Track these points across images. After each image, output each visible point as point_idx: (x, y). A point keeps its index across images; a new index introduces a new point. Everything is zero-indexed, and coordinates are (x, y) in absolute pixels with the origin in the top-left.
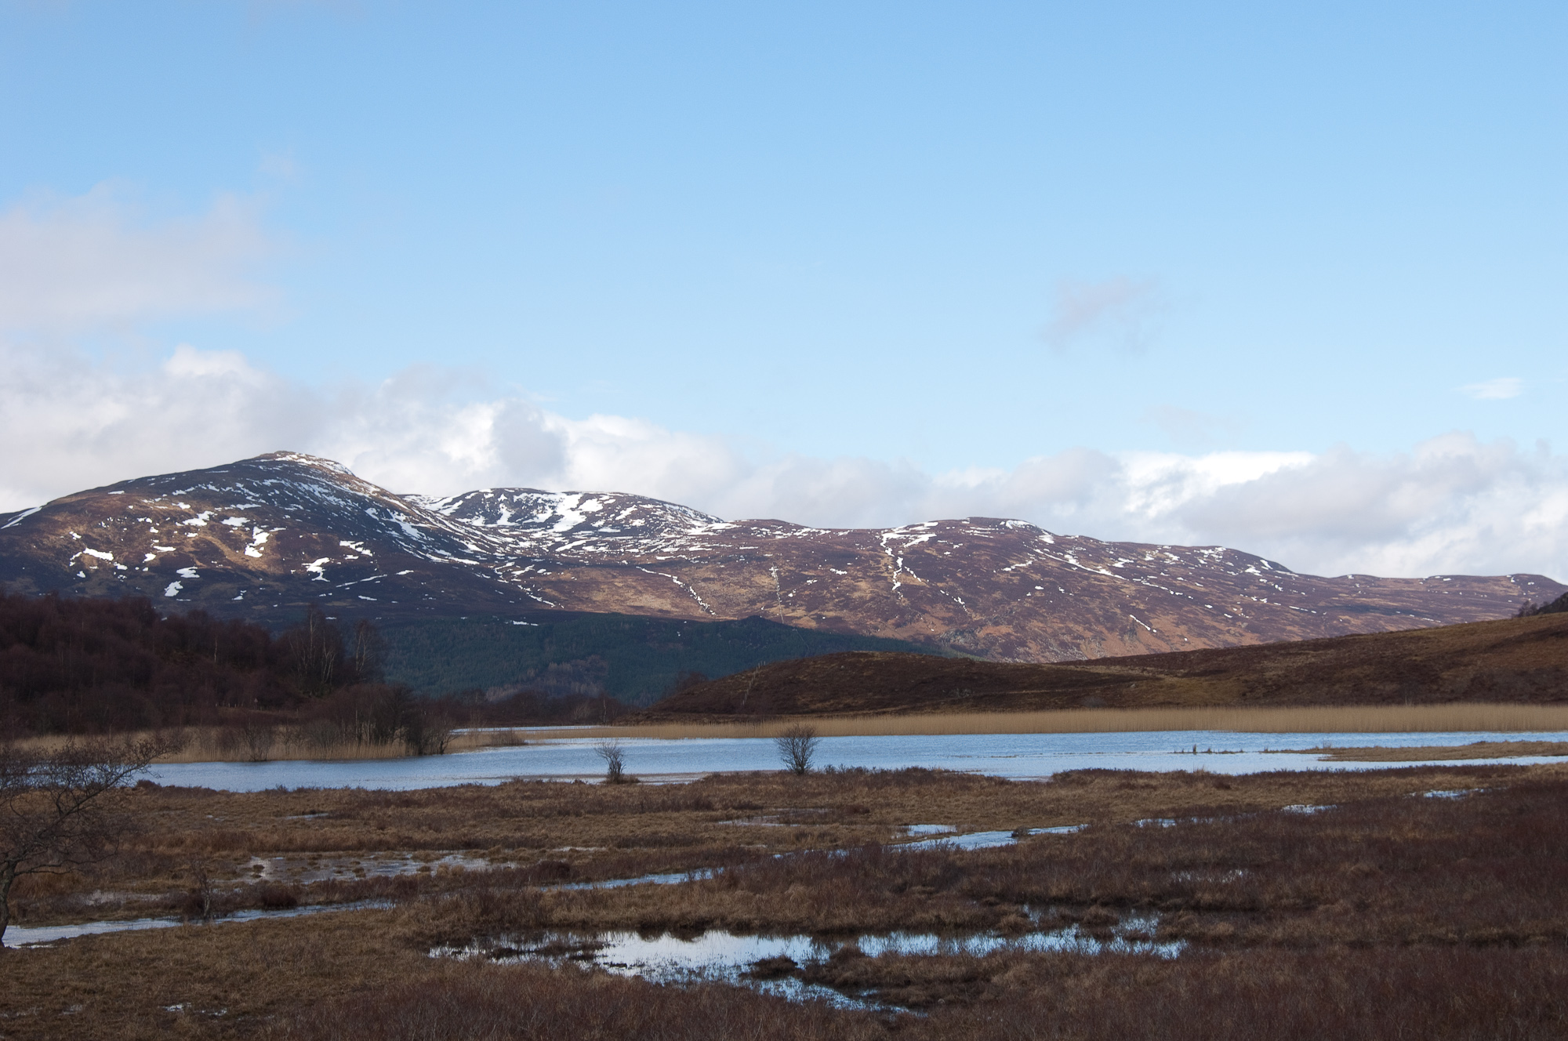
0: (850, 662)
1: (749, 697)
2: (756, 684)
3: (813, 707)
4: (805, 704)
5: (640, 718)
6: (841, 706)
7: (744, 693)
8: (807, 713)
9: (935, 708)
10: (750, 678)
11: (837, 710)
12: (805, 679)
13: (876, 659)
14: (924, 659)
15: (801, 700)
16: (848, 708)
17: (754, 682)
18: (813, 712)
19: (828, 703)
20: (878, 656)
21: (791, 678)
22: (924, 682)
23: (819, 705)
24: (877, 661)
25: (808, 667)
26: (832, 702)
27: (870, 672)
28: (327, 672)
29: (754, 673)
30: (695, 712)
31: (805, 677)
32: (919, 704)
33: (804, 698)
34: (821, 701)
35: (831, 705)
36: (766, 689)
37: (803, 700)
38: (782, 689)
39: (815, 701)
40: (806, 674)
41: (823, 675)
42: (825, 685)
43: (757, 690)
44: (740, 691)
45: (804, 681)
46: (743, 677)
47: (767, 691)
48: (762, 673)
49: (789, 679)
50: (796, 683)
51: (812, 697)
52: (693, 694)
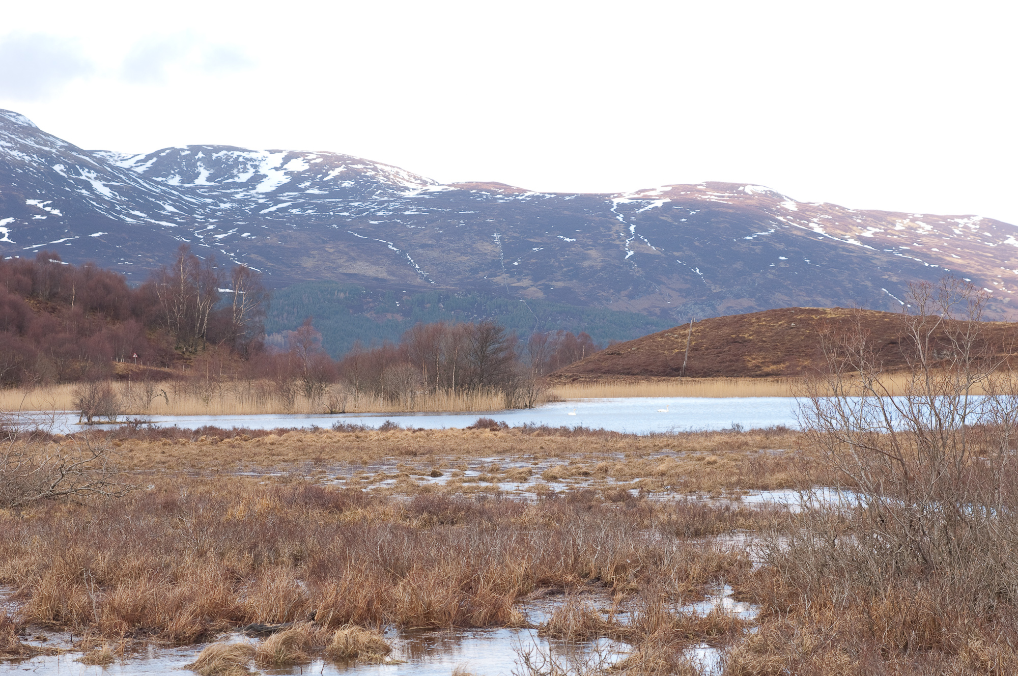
0: (800, 319)
1: (689, 357)
2: (694, 343)
3: (765, 370)
4: (757, 366)
5: (563, 379)
7: (683, 354)
8: (760, 376)
10: (685, 336)
11: (795, 374)
12: (751, 338)
13: (829, 316)
15: (751, 362)
16: (807, 371)
17: (691, 341)
18: (767, 375)
19: (782, 365)
20: (831, 312)
21: (734, 336)
22: (893, 342)
23: (773, 367)
24: (831, 318)
25: (752, 324)
26: (787, 364)
27: (826, 331)
29: (688, 331)
30: (628, 374)
31: (750, 335)
32: (891, 367)
33: (754, 359)
34: (774, 363)
35: (787, 367)
36: (707, 349)
37: (753, 361)
38: (727, 349)
39: (768, 362)
40: (751, 333)
41: (771, 334)
42: (776, 345)
43: (696, 350)
44: (677, 351)
45: (751, 340)
46: (676, 336)
47: (709, 351)
48: (696, 331)
49: (732, 338)
50: (741, 343)
51: (764, 358)
52: (619, 354)
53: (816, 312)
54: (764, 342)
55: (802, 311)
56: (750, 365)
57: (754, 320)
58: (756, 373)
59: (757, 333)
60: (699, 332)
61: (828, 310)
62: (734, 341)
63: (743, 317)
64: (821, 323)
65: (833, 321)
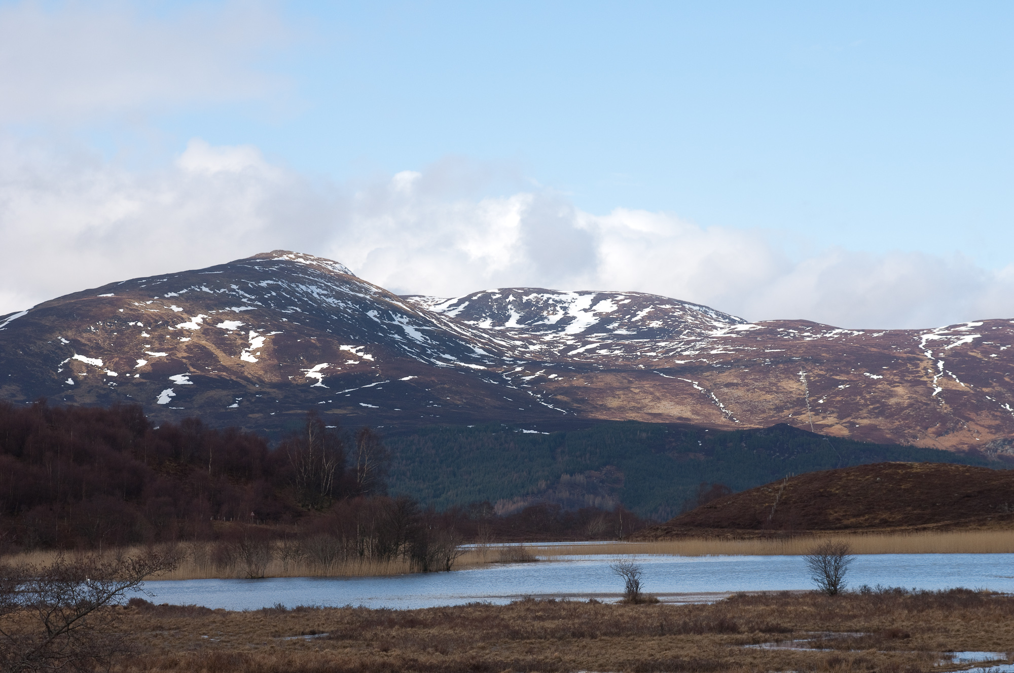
0: (886, 474)
1: (776, 511)
2: (784, 497)
3: (846, 522)
4: (838, 519)
5: (659, 533)
6: (877, 521)
7: (770, 507)
8: (840, 528)
9: (981, 524)
10: (778, 490)
11: (872, 526)
12: (837, 492)
13: (915, 471)
14: (968, 470)
15: (833, 515)
16: (885, 523)
17: (782, 495)
18: (847, 527)
19: (862, 518)
20: (917, 467)
21: (822, 490)
22: (968, 496)
23: (853, 520)
24: (916, 473)
25: (841, 479)
26: (867, 517)
27: (909, 485)
28: (326, 484)
29: (782, 486)
30: (717, 527)
31: (837, 489)
32: (963, 520)
33: (836, 512)
34: (854, 516)
35: (866, 520)
36: (795, 502)
37: (835, 515)
38: (812, 503)
39: (849, 515)
40: (839, 487)
41: (857, 488)
42: (859, 499)
43: (785, 503)
44: (767, 504)
45: (837, 494)
46: (770, 490)
47: (796, 504)
48: (790, 486)
49: (820, 492)
50: (827, 497)
51: (845, 511)
52: (716, 508)
53: (903, 466)
54: (849, 495)
55: (891, 466)
56: (831, 518)
57: (844, 475)
59: (844, 487)
60: (792, 487)
61: (916, 465)
62: (821, 495)
63: (834, 472)
64: (906, 477)
65: (918, 475)
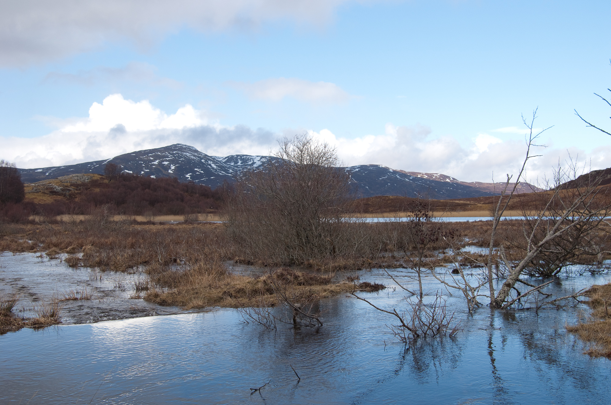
0: (383, 199)
15: (370, 209)
34: (376, 210)
42: (377, 205)
53: (388, 197)
54: (374, 204)
55: (384, 197)
58: (372, 212)
59: (372, 202)
60: (358, 202)
61: (390, 196)
62: (366, 204)
63: (369, 198)
64: (389, 200)
65: (392, 199)
